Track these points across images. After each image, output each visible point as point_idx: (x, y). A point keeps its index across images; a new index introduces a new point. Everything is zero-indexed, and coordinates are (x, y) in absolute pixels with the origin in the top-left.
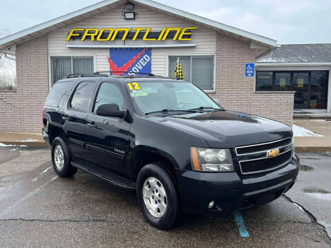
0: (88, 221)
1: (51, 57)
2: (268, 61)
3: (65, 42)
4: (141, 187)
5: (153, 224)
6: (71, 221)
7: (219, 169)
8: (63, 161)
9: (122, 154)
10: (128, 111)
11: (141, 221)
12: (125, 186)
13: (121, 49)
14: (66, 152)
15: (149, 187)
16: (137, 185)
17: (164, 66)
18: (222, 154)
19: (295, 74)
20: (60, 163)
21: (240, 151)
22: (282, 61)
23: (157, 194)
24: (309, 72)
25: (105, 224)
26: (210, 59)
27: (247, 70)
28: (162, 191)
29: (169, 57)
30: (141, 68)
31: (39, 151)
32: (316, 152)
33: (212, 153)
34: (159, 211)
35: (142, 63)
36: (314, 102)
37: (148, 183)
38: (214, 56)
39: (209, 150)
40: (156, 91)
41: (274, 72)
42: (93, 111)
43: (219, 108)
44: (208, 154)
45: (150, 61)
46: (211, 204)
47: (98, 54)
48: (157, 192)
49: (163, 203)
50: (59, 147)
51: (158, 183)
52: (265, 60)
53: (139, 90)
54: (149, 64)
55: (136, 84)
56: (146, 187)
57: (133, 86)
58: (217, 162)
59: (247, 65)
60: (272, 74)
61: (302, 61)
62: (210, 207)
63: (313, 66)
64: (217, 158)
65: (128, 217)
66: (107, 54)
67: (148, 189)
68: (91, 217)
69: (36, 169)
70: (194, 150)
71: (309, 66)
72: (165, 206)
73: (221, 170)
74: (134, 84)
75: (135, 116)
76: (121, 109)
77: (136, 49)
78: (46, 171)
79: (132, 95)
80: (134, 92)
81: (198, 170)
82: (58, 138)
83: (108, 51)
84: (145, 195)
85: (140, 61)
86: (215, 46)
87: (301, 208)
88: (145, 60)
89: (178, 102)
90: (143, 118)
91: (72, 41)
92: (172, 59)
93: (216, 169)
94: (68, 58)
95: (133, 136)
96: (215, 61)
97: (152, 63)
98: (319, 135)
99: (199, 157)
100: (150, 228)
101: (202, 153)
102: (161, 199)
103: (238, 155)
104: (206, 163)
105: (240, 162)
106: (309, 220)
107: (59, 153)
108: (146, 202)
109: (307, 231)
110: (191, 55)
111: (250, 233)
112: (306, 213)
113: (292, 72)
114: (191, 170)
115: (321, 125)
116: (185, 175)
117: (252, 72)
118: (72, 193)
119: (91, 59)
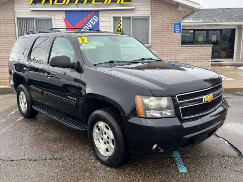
0: (45, 159)
1: (18, 19)
2: (190, 22)
3: (29, 6)
4: (92, 130)
5: (102, 162)
6: (30, 160)
7: (161, 114)
8: (26, 105)
9: (74, 101)
10: (78, 62)
11: (92, 158)
12: (78, 128)
13: (74, 11)
14: (28, 97)
15: (99, 130)
16: (88, 127)
17: (110, 25)
18: (164, 102)
19: (210, 32)
20: (24, 107)
21: (180, 98)
22: (201, 21)
23: (105, 137)
24: (221, 30)
25: (60, 162)
26: (146, 19)
27: (175, 28)
28: (110, 134)
29: (114, 18)
30: (91, 27)
31: (9, 95)
32: (229, 93)
33: (155, 101)
34: (107, 150)
35: (92, 23)
36: (224, 53)
37: (98, 126)
38: (149, 16)
39: (152, 98)
40: (103, 45)
41: (194, 30)
42: (48, 63)
43: (157, 59)
44: (152, 102)
45: (98, 20)
46: (155, 146)
47: (56, 15)
48: (106, 134)
49: (111, 144)
50: (22, 93)
51: (107, 127)
52: (187, 21)
53: (88, 44)
54: (98, 23)
55: (86, 39)
56: (96, 130)
57: (83, 40)
58: (160, 109)
59: (175, 24)
60: (192, 32)
61: (216, 22)
62: (153, 149)
63: (224, 25)
64: (160, 105)
65: (81, 155)
66: (63, 15)
67: (98, 132)
68: (48, 156)
69: (6, 111)
70: (138, 98)
71: (221, 26)
72: (113, 147)
73: (163, 116)
74: (83, 38)
75: (85, 67)
76: (72, 61)
77: (87, 11)
78: (13, 112)
79: (82, 48)
80: (84, 45)
81: (143, 116)
82: (21, 86)
83: (64, 13)
84: (95, 136)
85: (90, 21)
86: (150, 9)
87: (226, 142)
88: (94, 20)
89: (122, 54)
90: (92, 69)
91: (34, 5)
92: (116, 19)
93: (159, 115)
94: (32, 19)
95: (85, 84)
96: (150, 21)
97: (100, 23)
98: (230, 79)
99: (144, 104)
100: (100, 166)
101: (147, 101)
102: (109, 140)
103: (178, 102)
104: (149, 109)
105: (180, 108)
106: (236, 154)
107: (23, 98)
108: (96, 143)
109: (236, 164)
110: (131, 16)
111: (188, 168)
112: (231, 147)
113: (208, 30)
114: (136, 116)
115: (229, 70)
116: (131, 120)
117: (179, 29)
118: (33, 133)
119: (50, 20)
